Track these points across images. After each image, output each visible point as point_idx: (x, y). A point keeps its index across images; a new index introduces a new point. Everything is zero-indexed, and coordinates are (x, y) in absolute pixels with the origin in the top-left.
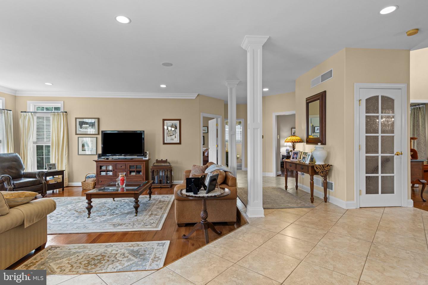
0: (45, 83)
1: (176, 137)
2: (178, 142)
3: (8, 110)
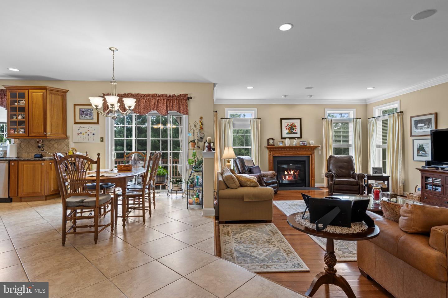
0: (368, 89)
3: (357, 119)
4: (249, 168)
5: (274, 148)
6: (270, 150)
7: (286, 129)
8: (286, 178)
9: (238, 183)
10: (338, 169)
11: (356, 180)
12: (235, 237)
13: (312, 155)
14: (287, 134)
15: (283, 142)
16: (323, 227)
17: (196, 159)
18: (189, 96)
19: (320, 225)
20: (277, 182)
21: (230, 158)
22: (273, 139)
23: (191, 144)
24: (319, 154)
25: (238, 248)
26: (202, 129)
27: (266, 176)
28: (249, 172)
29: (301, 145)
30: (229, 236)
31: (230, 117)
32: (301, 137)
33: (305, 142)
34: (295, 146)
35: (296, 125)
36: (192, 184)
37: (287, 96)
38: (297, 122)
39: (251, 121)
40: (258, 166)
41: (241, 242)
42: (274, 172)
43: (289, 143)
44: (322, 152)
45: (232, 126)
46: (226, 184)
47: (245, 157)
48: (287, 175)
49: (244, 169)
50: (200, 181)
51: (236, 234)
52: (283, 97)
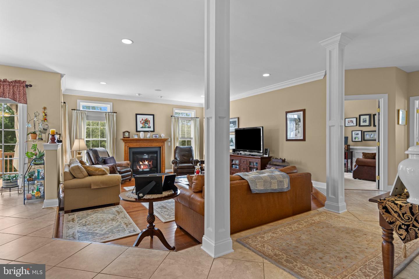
1: (300, 132)
2: (302, 138)
3: (197, 118)
4: (103, 159)
5: (129, 140)
6: (125, 142)
7: (141, 123)
8: (141, 167)
9: (86, 173)
10: (182, 157)
11: (193, 164)
12: (80, 222)
13: (163, 146)
14: (142, 127)
15: (138, 134)
16: (142, 195)
17: (37, 151)
18: (27, 83)
19: (141, 195)
20: (131, 170)
21: (80, 150)
22: (129, 132)
23: (31, 136)
24: (169, 145)
25: (81, 230)
26: (46, 120)
27: (120, 165)
28: (103, 163)
29: (154, 137)
30: (74, 222)
31: (83, 109)
32: (154, 131)
33: (157, 135)
34: (149, 138)
35: (149, 120)
36: (30, 177)
37: (141, 94)
38: (150, 118)
39: (106, 114)
40: (113, 157)
41: (85, 224)
42: (128, 162)
43: (143, 136)
44: (171, 144)
45: (85, 118)
46: (72, 174)
47: (99, 149)
48: (142, 165)
49: (98, 160)
50: (42, 174)
51: (81, 219)
52: (137, 95)
